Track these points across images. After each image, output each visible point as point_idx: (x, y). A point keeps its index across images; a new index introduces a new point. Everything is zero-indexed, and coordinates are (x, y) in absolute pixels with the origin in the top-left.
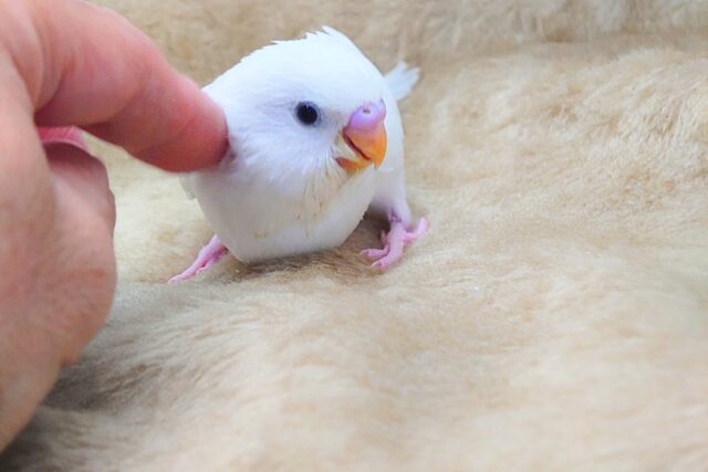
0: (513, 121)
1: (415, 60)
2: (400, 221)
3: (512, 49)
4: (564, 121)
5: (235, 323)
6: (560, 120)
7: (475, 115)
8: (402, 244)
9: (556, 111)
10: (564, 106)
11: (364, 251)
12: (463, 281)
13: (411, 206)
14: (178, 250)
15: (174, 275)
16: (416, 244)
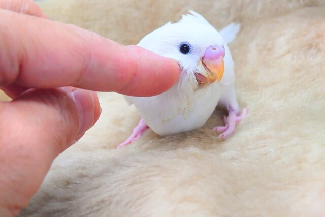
0: (289, 52)
1: (239, 19)
2: (233, 110)
3: (287, 12)
4: (315, 52)
5: (148, 177)
6: (313, 51)
7: (269, 50)
8: (235, 123)
9: (310, 47)
10: (314, 44)
11: (215, 128)
12: (264, 146)
13: (239, 102)
14: (123, 129)
15: (121, 142)
16: (241, 123)
